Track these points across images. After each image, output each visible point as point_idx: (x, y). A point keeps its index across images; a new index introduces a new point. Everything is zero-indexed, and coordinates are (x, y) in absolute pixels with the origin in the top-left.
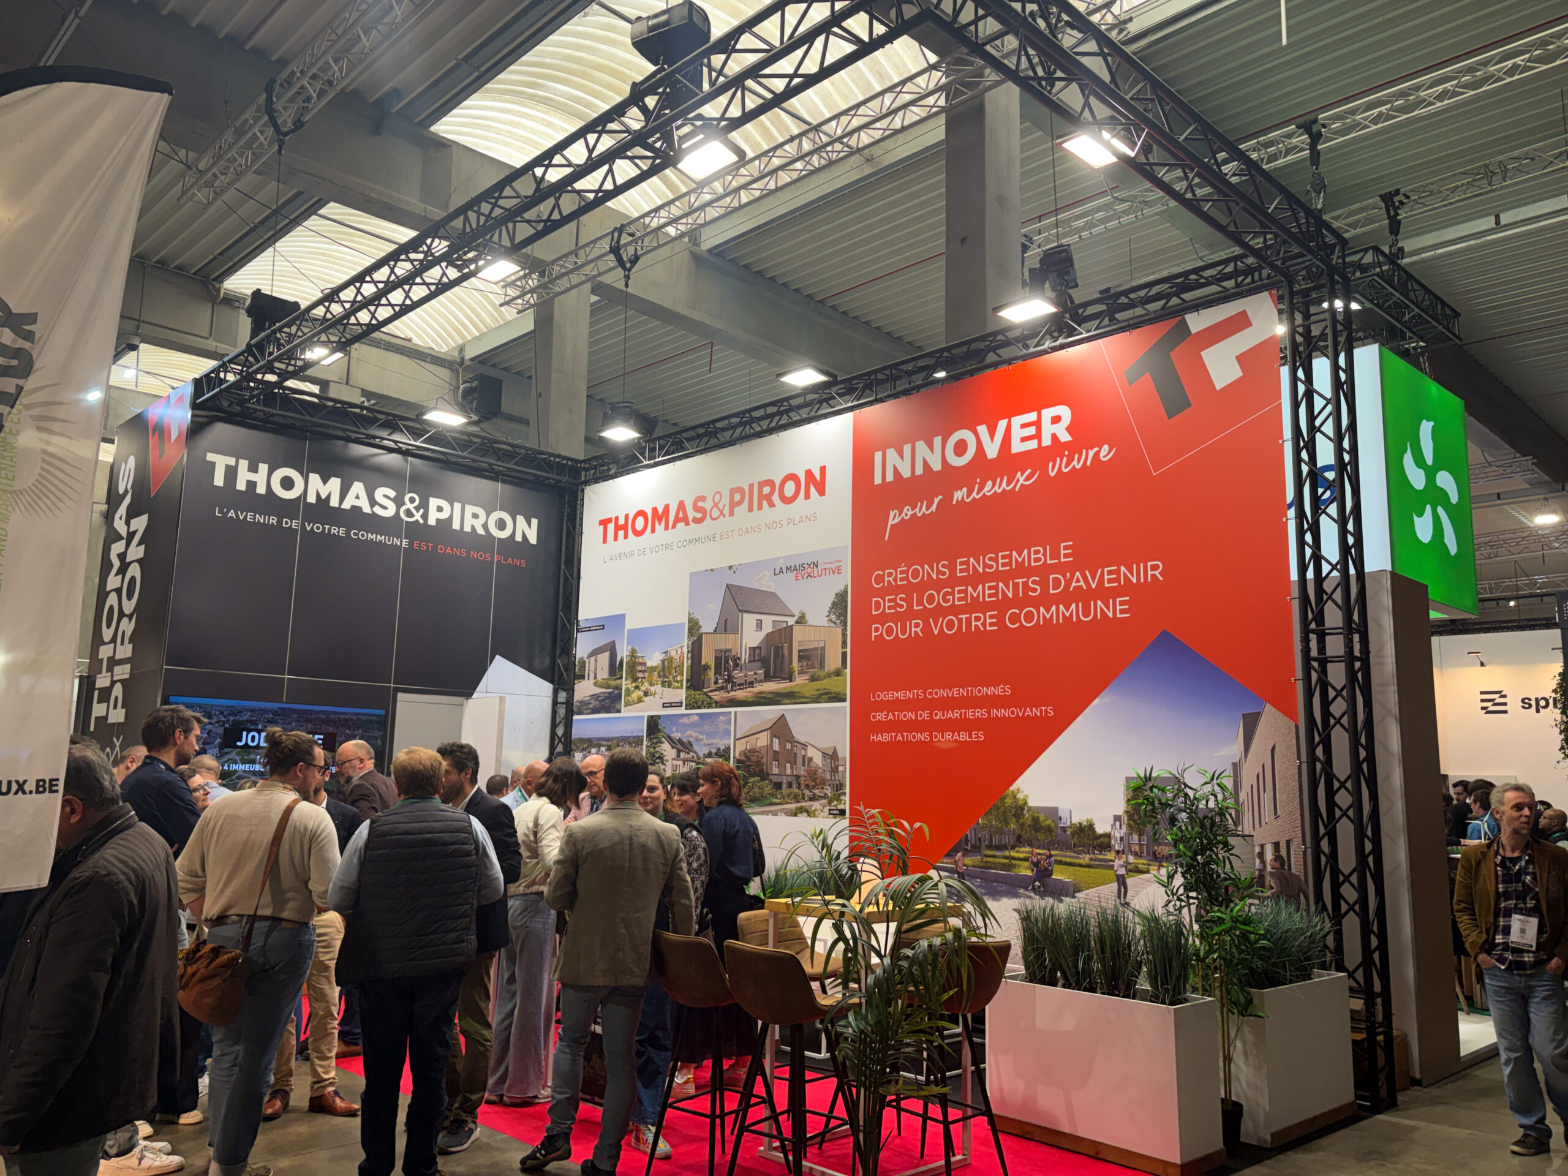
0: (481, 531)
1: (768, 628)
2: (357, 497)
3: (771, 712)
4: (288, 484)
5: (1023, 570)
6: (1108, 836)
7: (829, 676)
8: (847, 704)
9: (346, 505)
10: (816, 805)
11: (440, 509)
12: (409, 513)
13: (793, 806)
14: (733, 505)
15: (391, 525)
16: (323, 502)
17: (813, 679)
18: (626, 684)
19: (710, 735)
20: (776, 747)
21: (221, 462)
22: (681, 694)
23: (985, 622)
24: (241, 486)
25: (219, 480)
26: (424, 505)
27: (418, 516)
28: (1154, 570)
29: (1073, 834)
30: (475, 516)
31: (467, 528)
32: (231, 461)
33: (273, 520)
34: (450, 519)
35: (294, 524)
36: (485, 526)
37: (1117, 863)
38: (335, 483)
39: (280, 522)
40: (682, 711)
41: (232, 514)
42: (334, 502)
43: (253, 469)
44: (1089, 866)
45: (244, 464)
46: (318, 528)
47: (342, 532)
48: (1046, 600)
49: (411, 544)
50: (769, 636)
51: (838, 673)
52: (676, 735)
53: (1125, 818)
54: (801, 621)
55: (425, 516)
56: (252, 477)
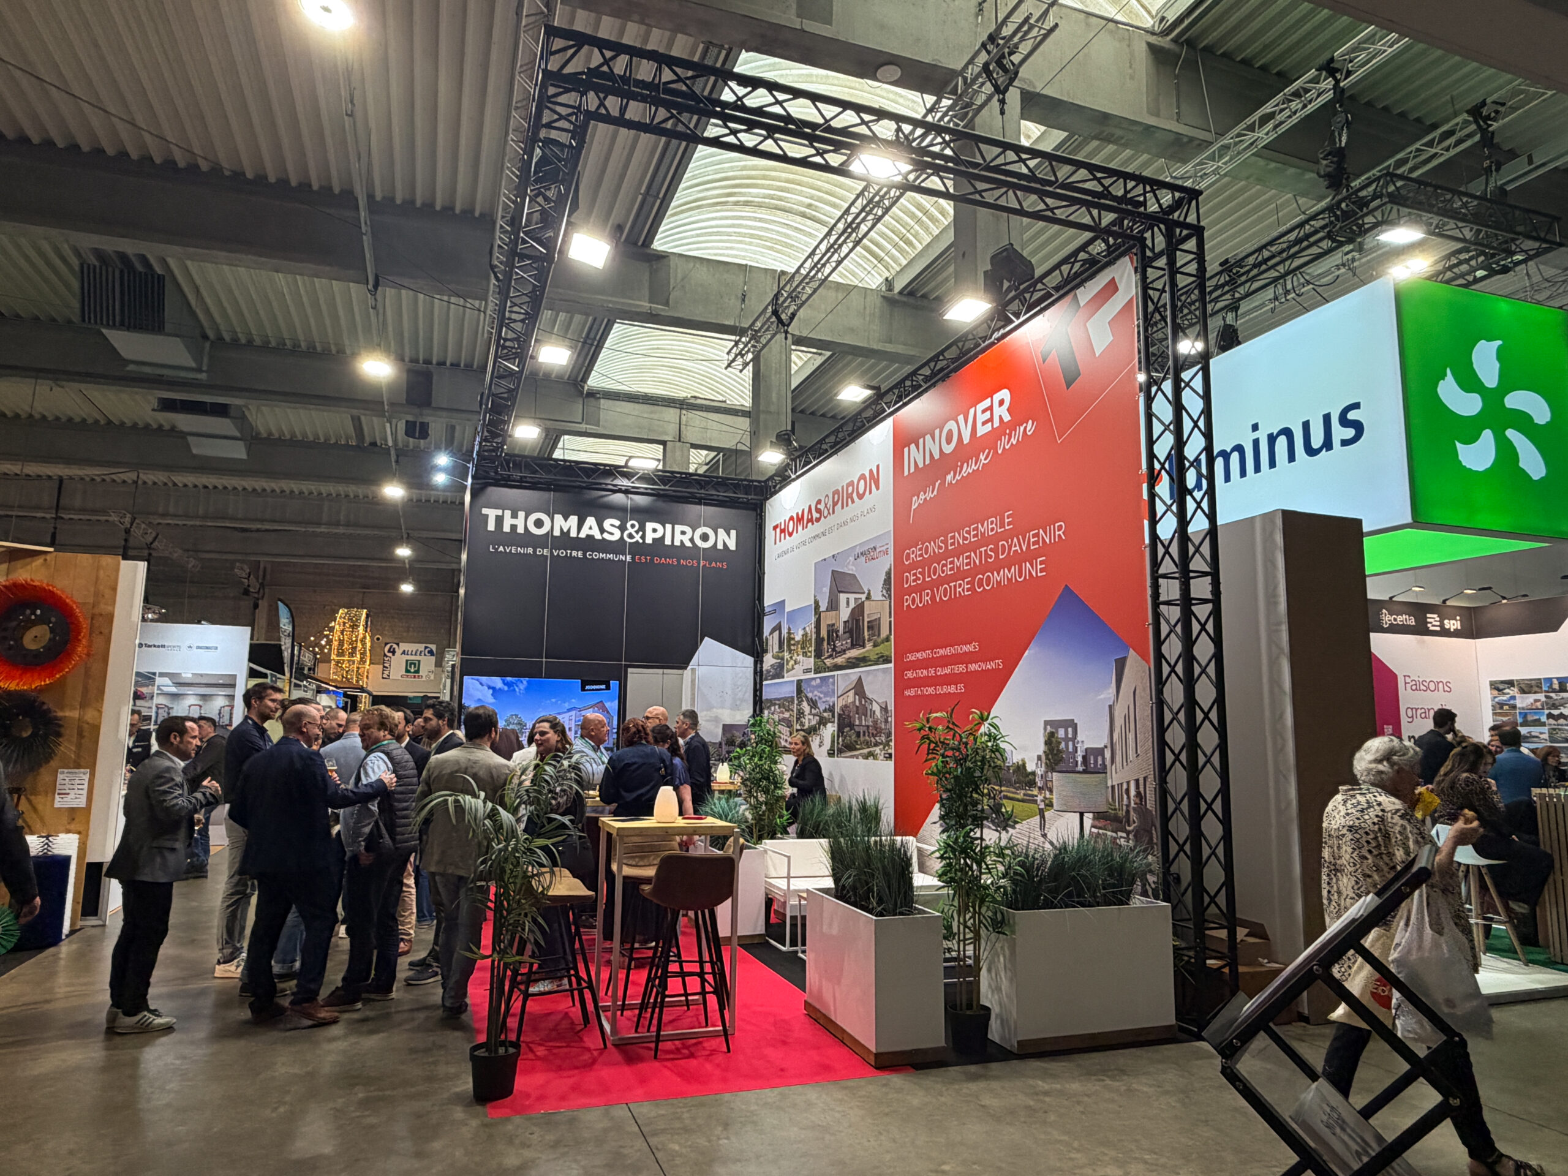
0: (688, 544)
1: (852, 605)
2: (590, 528)
3: (854, 673)
4: (539, 523)
5: (984, 540)
6: (1033, 773)
7: (883, 642)
8: (892, 665)
9: (582, 535)
10: (877, 750)
11: (655, 530)
12: (631, 536)
13: (865, 751)
14: (835, 504)
15: (618, 547)
16: (565, 534)
17: (875, 646)
18: (786, 655)
19: (826, 694)
20: (857, 703)
21: (492, 514)
22: (810, 662)
23: (962, 588)
24: (507, 528)
25: (491, 527)
26: (642, 528)
27: (638, 538)
28: (1058, 530)
29: (1014, 772)
30: (683, 533)
31: (677, 543)
32: (499, 512)
33: (530, 550)
34: (664, 536)
35: (546, 552)
36: (692, 540)
37: (1040, 798)
38: (573, 520)
39: (535, 551)
40: (812, 675)
41: (501, 549)
42: (573, 534)
43: (514, 516)
44: (1023, 801)
45: (508, 513)
46: (562, 553)
47: (580, 554)
48: (998, 566)
49: (633, 558)
50: (853, 610)
51: (888, 639)
52: (810, 695)
53: (1043, 758)
54: (868, 598)
55: (643, 537)
56: (514, 522)
